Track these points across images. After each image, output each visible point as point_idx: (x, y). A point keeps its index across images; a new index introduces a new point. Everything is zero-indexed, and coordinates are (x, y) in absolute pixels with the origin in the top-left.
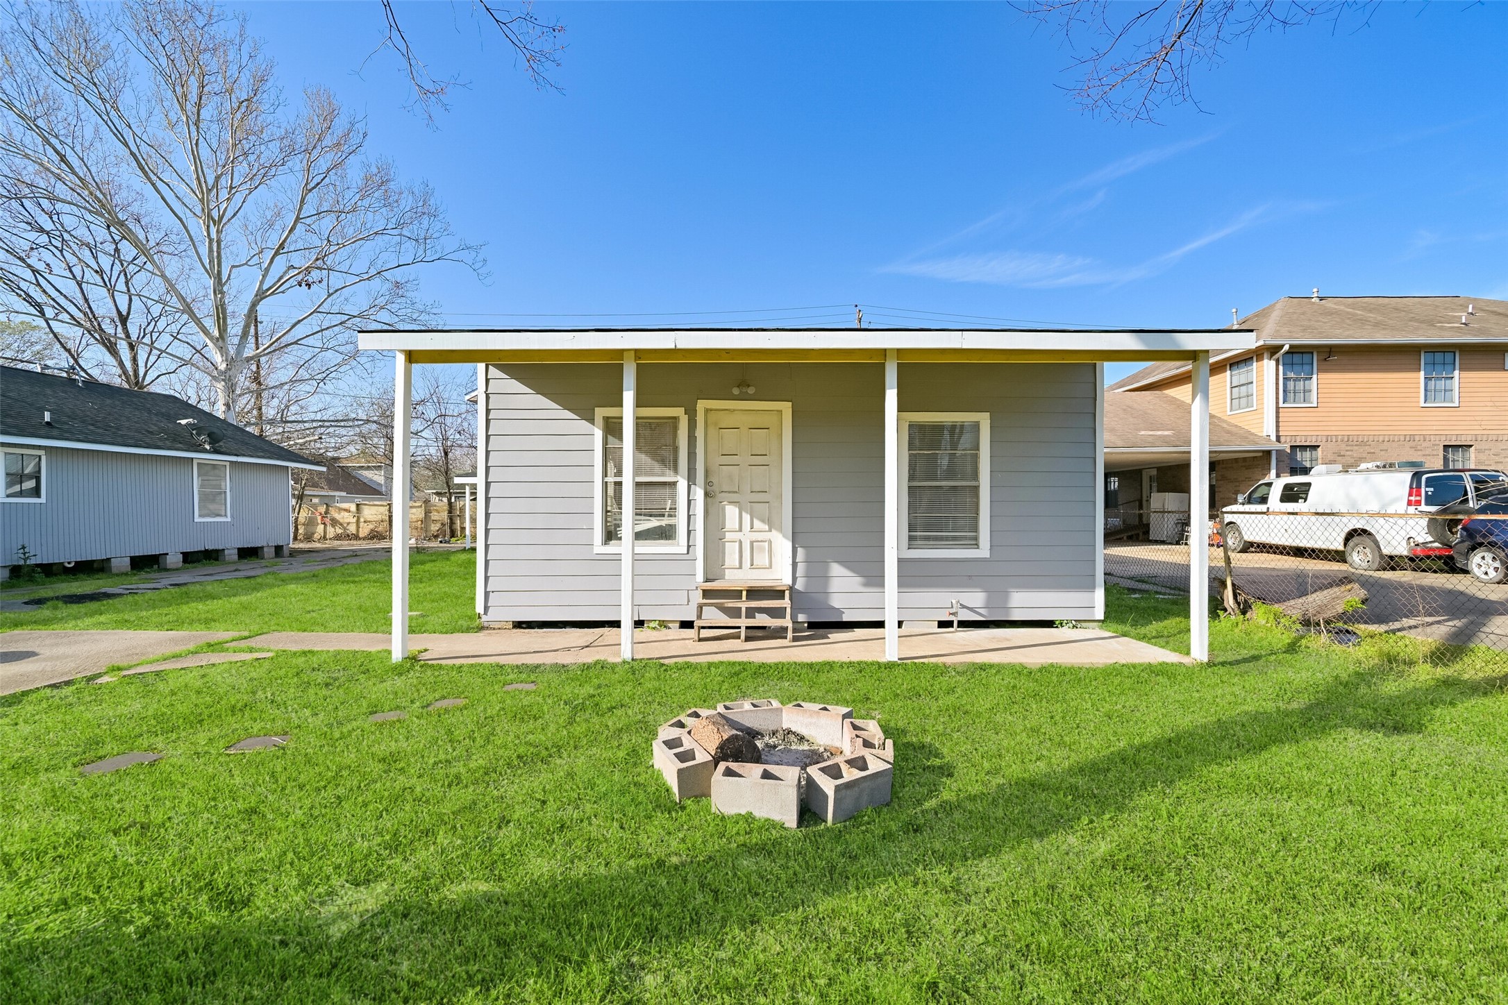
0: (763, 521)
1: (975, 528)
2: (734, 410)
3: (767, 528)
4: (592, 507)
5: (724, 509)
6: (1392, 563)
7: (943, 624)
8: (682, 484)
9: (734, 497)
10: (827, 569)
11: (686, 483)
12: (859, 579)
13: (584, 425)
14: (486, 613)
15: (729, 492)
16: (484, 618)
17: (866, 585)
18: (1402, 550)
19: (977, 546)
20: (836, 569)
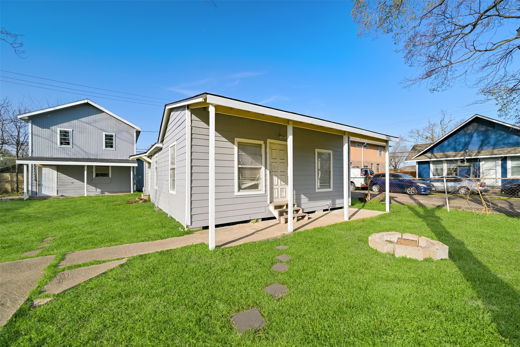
0: (283, 182)
1: (330, 183)
2: (275, 144)
3: (285, 184)
4: (234, 177)
5: (273, 178)
6: (357, 188)
7: (324, 210)
8: (263, 168)
9: (276, 173)
10: (300, 197)
11: (264, 168)
12: (307, 199)
13: (230, 144)
14: (191, 225)
15: (275, 172)
16: (191, 227)
17: (309, 201)
18: (360, 186)
19: (330, 188)
20: (303, 196)
